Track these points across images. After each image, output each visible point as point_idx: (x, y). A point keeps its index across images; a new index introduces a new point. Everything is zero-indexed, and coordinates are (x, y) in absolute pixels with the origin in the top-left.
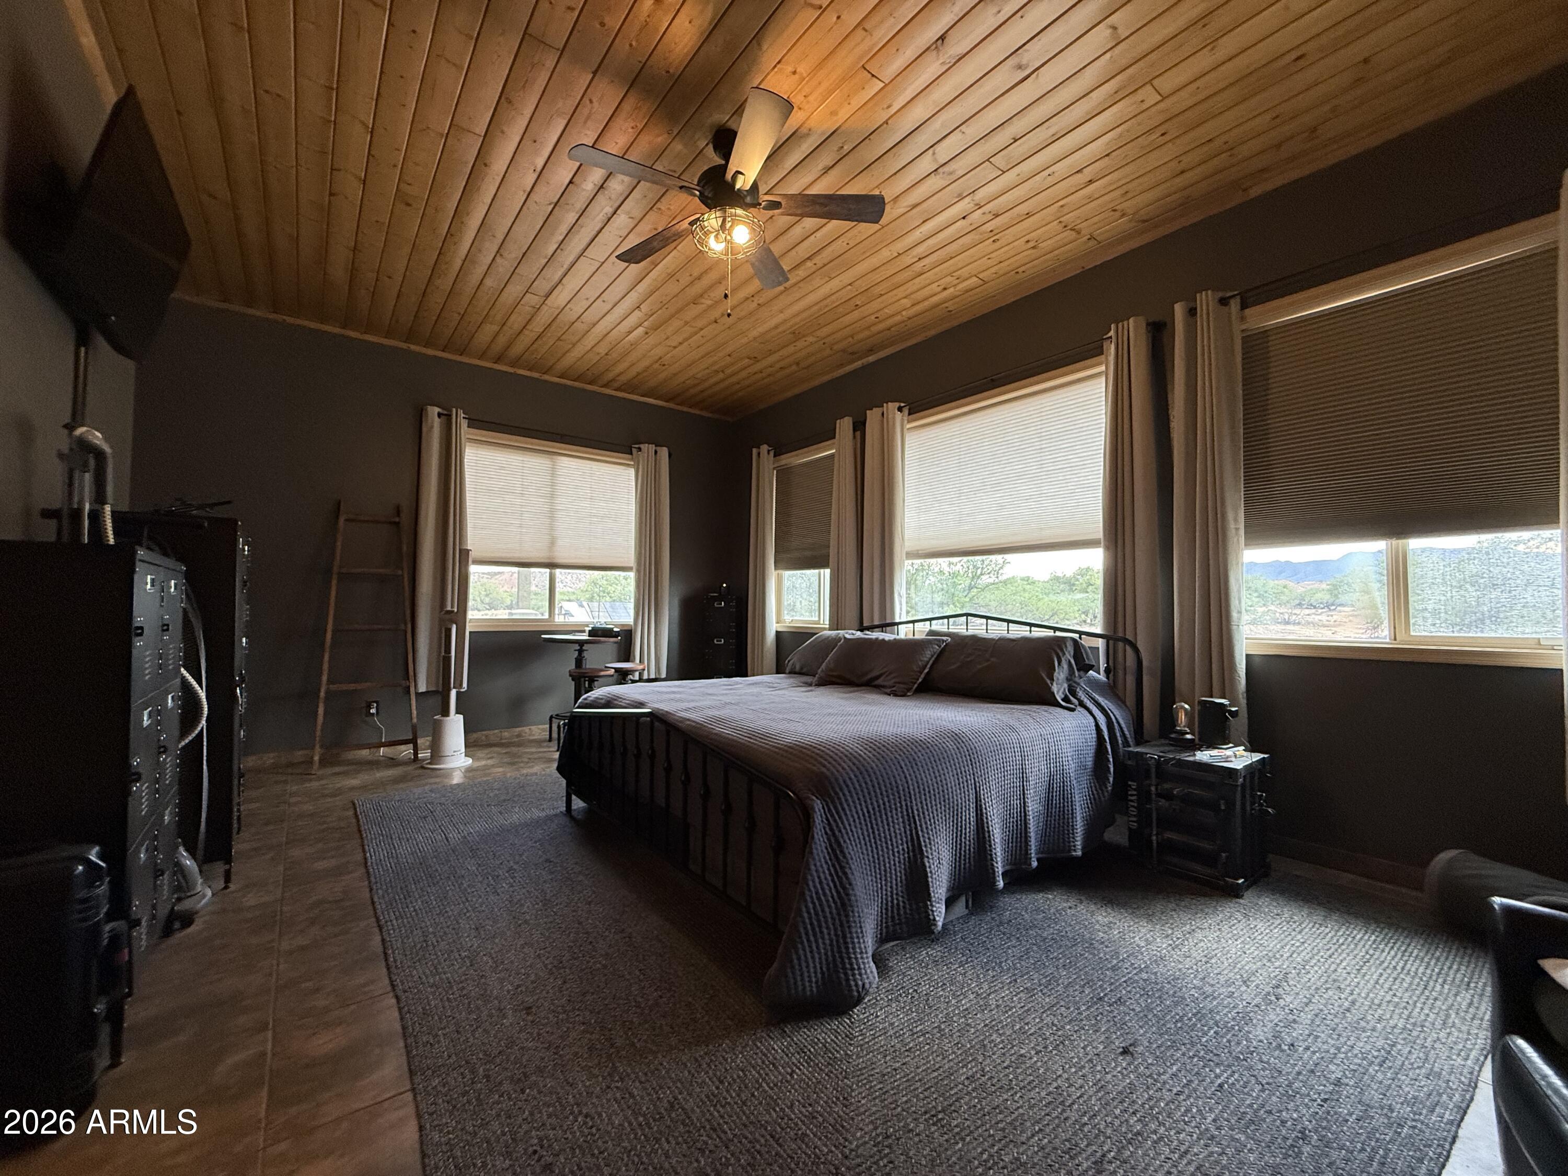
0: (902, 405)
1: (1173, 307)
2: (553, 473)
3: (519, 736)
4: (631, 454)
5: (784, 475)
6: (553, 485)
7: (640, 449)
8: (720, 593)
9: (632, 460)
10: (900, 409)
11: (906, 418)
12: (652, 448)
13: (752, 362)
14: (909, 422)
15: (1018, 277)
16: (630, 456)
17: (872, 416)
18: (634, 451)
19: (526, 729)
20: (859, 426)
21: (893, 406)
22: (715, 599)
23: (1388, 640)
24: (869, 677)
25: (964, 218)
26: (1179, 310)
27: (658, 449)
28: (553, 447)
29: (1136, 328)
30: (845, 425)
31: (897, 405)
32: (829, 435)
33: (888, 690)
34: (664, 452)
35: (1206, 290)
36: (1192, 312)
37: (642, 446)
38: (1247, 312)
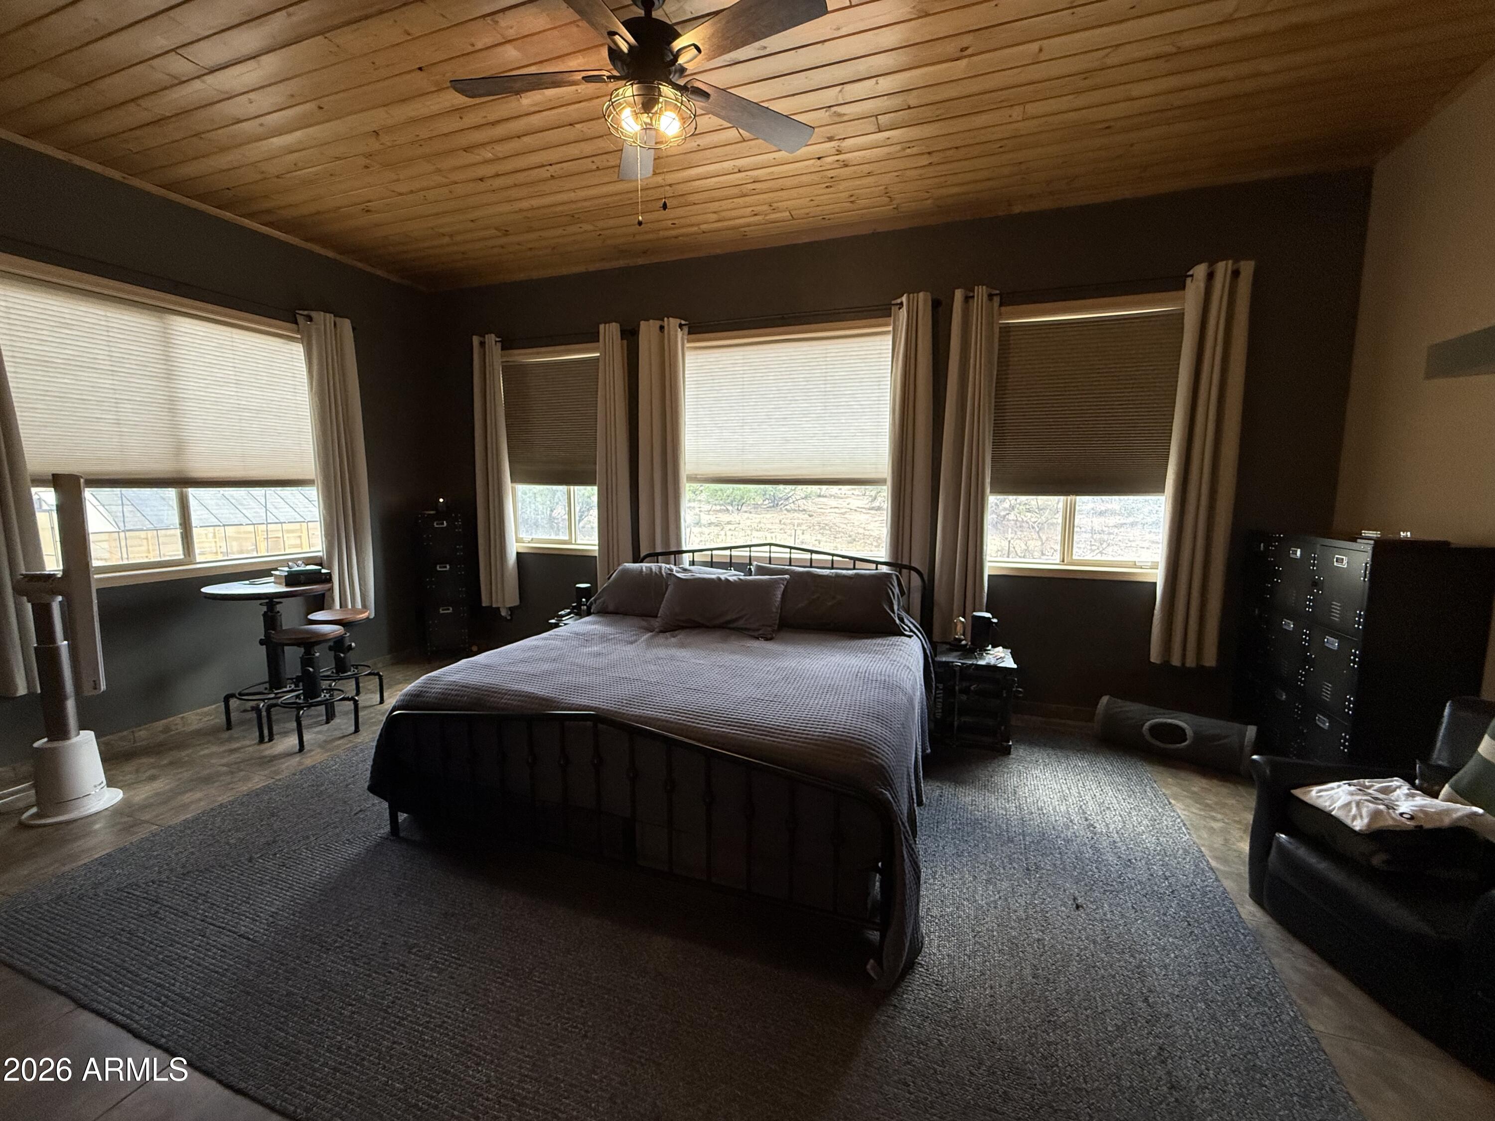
0: (683, 322)
1: (954, 293)
2: (166, 341)
3: (167, 730)
4: (296, 323)
5: (513, 374)
6: (167, 359)
7: (310, 319)
8: (437, 510)
9: (298, 332)
10: (681, 326)
11: (686, 337)
12: (330, 317)
13: (499, 234)
14: (689, 341)
15: (823, 222)
16: (294, 326)
17: (647, 330)
18: (300, 320)
19: (177, 719)
20: (630, 335)
21: (674, 322)
22: (433, 518)
23: (1058, 562)
24: (728, 618)
25: (819, 158)
26: (959, 294)
27: (338, 319)
28: (164, 300)
29: (925, 301)
30: (610, 331)
31: (678, 321)
32: (590, 337)
33: (756, 634)
34: (346, 325)
35: (983, 285)
36: (967, 299)
37: (314, 314)
38: (1003, 309)
